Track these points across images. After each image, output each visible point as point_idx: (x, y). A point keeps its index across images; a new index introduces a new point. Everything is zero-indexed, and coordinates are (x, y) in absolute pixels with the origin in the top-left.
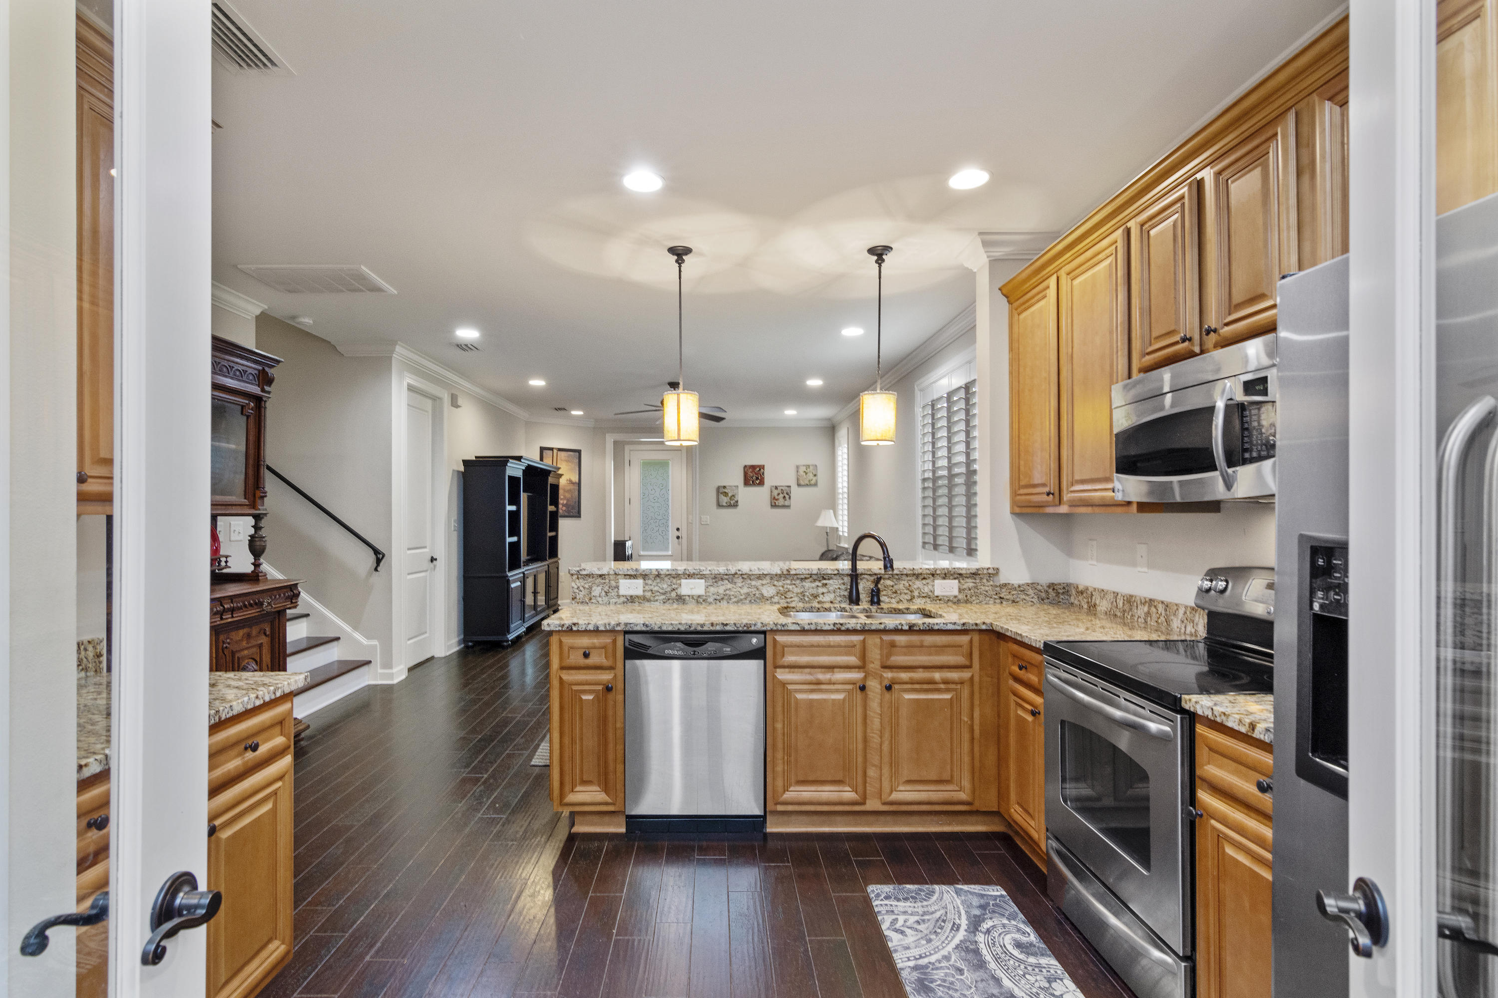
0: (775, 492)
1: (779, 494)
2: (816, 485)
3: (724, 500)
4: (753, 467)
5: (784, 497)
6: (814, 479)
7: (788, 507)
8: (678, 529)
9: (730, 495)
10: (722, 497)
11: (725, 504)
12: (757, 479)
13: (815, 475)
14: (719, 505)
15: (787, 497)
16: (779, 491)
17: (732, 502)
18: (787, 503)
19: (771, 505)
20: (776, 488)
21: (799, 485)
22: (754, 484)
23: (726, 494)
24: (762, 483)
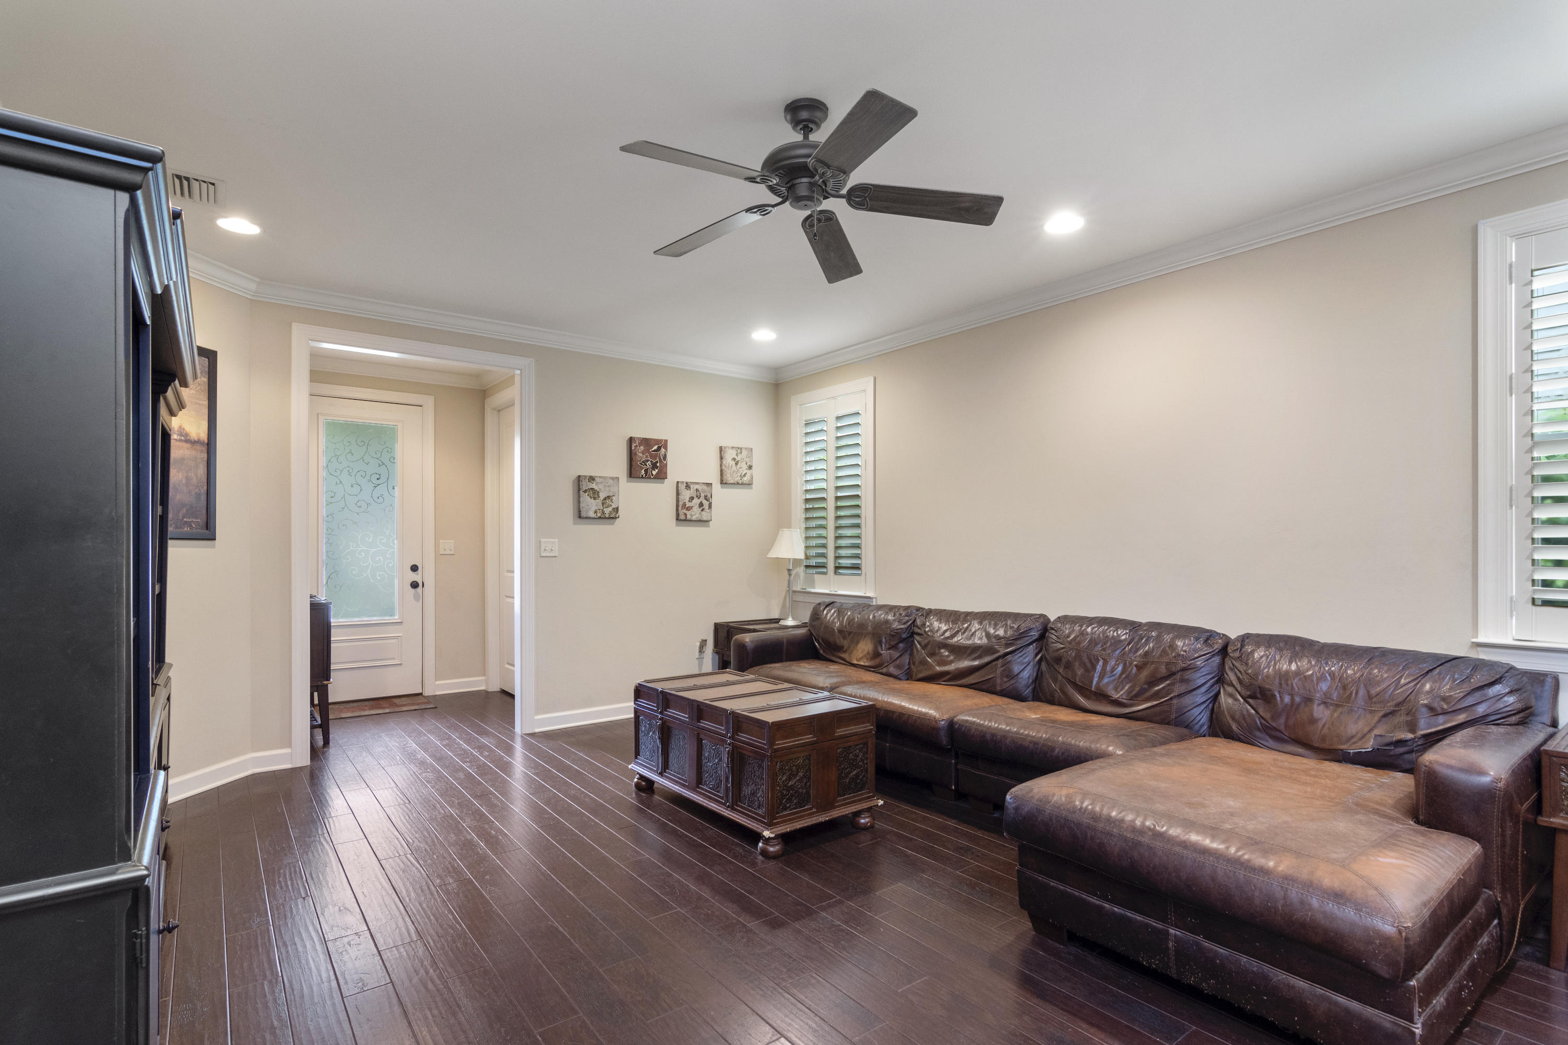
0: (686, 495)
1: (692, 499)
2: (749, 484)
3: (591, 506)
4: (647, 442)
5: (701, 505)
6: (749, 472)
7: (703, 522)
8: (414, 568)
9: (602, 495)
10: (586, 499)
11: (592, 514)
12: (654, 466)
13: (750, 467)
14: (580, 516)
15: (706, 503)
16: (692, 492)
17: (607, 511)
18: (705, 516)
19: (677, 519)
20: (688, 486)
21: (723, 482)
22: (647, 477)
23: (594, 494)
24: (661, 476)
